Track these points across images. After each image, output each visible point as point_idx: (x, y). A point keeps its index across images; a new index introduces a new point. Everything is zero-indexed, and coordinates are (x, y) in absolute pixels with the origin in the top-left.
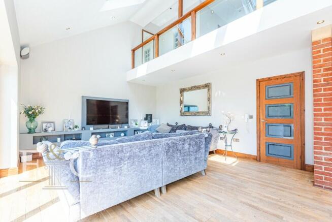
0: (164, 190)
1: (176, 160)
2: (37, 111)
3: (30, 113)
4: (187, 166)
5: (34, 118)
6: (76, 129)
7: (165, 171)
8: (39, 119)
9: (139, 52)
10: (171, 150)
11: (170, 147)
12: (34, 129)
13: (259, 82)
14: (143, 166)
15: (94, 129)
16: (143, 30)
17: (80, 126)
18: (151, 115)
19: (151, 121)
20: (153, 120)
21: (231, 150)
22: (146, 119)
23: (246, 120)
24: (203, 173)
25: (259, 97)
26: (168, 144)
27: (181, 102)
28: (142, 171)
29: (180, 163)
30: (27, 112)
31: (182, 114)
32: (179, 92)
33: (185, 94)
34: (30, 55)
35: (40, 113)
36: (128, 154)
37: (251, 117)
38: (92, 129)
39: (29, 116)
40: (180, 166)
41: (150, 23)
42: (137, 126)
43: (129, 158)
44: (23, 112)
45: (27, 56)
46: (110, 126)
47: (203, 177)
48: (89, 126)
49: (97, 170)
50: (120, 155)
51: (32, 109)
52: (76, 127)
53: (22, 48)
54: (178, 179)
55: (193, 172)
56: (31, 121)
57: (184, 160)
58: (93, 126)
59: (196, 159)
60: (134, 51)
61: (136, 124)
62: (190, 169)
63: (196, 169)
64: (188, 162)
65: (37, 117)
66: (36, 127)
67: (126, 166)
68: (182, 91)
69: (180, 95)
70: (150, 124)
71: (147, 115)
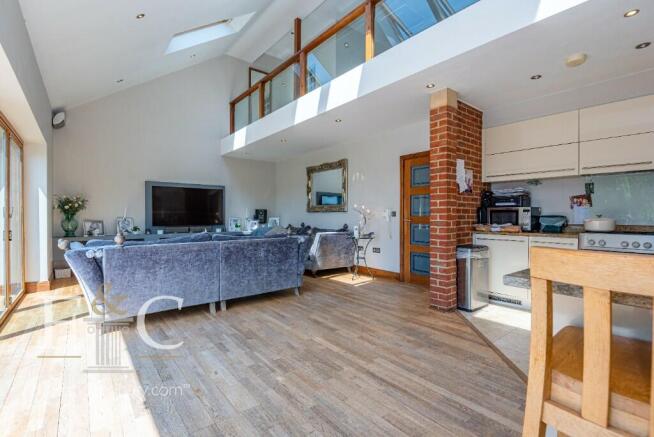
0: (223, 307)
1: (241, 270)
2: (76, 205)
3: (67, 207)
4: (262, 279)
5: (73, 214)
6: (135, 233)
7: (222, 283)
8: (80, 216)
9: (242, 106)
10: (234, 257)
11: (231, 252)
12: (73, 231)
13: (404, 159)
14: (188, 273)
15: (165, 233)
16: (251, 69)
17: (143, 228)
18: (265, 211)
19: (264, 221)
20: (270, 220)
21: (364, 265)
22: (256, 218)
23: (388, 219)
24: (297, 293)
25: (403, 185)
26: (228, 248)
27: (309, 190)
28: (185, 279)
29: (249, 274)
30: (62, 205)
31: (310, 210)
32: (306, 173)
33: (315, 175)
34: (67, 123)
35: (81, 207)
36: (165, 258)
37: (394, 214)
38: (160, 232)
39: (65, 211)
40: (252, 277)
41: (264, 54)
42: (238, 230)
43: (167, 261)
44: (56, 207)
45: (62, 124)
46: (192, 228)
47: (295, 298)
48: (157, 227)
49: (124, 271)
50: (154, 258)
51: (70, 202)
52: (135, 229)
53: (55, 113)
54: (245, 295)
55: (274, 289)
56: (68, 219)
57: (257, 270)
58: (164, 227)
59: (280, 271)
60: (233, 105)
61: (237, 226)
62: (269, 283)
63: (281, 285)
64: (265, 274)
65: (78, 214)
66: (76, 228)
67: (162, 271)
68: (311, 171)
69: (306, 177)
70: (263, 226)
71: (257, 212)
